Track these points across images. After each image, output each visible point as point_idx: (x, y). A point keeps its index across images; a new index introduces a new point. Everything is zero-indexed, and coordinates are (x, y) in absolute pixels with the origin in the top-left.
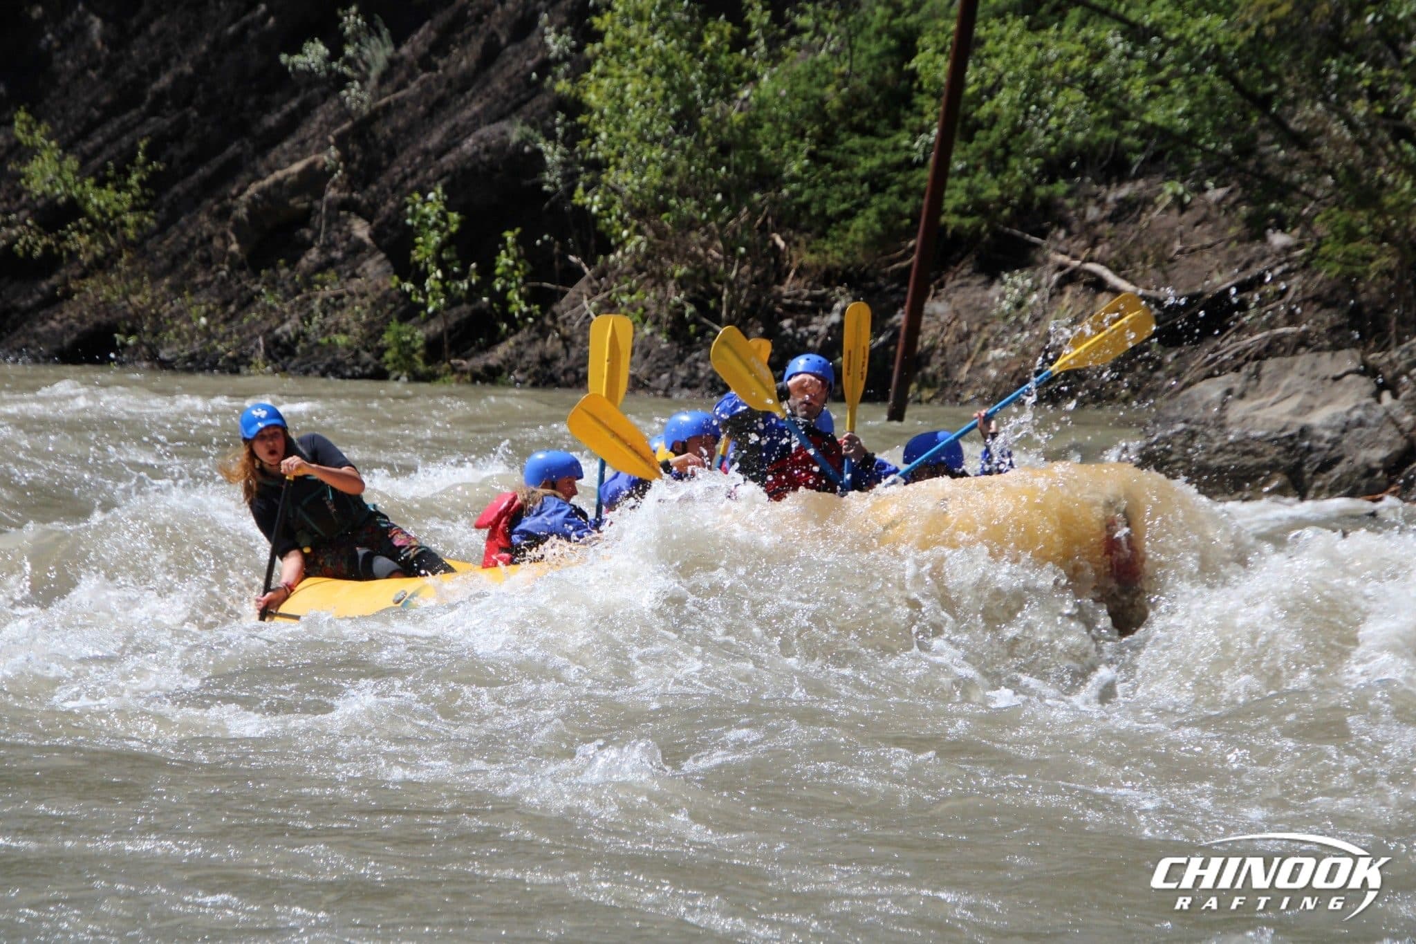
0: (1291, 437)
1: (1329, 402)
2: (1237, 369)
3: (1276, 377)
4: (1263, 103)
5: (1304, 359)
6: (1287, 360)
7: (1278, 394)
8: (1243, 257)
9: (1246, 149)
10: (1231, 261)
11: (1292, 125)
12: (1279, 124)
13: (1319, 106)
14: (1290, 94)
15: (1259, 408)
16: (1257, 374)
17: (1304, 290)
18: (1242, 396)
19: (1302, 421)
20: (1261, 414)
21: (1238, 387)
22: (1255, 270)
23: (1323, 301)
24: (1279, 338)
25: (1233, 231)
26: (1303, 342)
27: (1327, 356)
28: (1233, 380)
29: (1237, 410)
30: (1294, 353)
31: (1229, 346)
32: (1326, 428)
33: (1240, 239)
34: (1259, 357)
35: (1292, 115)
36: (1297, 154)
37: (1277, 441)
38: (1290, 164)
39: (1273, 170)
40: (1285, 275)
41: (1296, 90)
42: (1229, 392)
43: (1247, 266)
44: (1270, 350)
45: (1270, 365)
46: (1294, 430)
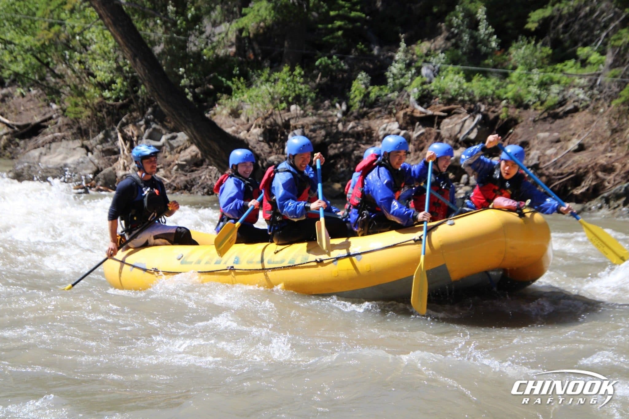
0: (61, 167)
1: (72, 156)
2: (43, 146)
3: (55, 149)
4: (47, 64)
5: (64, 143)
6: (59, 143)
7: (57, 154)
8: (43, 112)
9: (43, 78)
10: (40, 113)
11: (56, 71)
12: (52, 71)
13: (64, 65)
14: (55, 62)
15: (51, 158)
16: (50, 148)
17: (63, 122)
18: (45, 155)
19: (64, 162)
20: (51, 160)
21: (44, 152)
22: (48, 116)
23: (69, 126)
24: (56, 138)
25: (40, 104)
26: (64, 138)
27: (71, 142)
28: (43, 150)
29: (44, 159)
30: (61, 141)
31: (40, 139)
32: (71, 164)
33: (43, 106)
34: (50, 143)
35: (56, 68)
36: (58, 80)
37: (57, 169)
38: (57, 83)
39: (52, 85)
40: (58, 117)
41: (57, 61)
42: (41, 154)
43: (44, 115)
44: (54, 140)
45: (54, 145)
46: (62, 165)
